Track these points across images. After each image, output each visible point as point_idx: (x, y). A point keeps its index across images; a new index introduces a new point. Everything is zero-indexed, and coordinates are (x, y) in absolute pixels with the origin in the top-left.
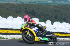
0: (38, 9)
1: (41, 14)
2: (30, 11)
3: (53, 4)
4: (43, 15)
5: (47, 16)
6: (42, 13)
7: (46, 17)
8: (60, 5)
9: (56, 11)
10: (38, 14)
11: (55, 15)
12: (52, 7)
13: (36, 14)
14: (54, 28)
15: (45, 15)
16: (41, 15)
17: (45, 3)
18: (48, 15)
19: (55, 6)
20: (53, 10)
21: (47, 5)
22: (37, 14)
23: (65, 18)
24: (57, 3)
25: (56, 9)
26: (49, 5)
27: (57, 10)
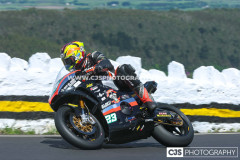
0: (140, 26)
1: (151, 44)
2: (111, 35)
3: (193, 5)
4: (158, 48)
5: (172, 52)
6: (153, 41)
7: (168, 53)
8: (216, 10)
9: (202, 31)
10: (141, 44)
11: (200, 47)
12: (188, 18)
13: (134, 46)
14: (195, 88)
15: (166, 46)
16: (151, 48)
17: (164, 5)
18: (175, 46)
19: (198, 15)
20: (192, 30)
21: (172, 10)
22: (137, 42)
23: (236, 56)
24: (205, 4)
25: (203, 24)
26: (176, 11)
27: (205, 27)
